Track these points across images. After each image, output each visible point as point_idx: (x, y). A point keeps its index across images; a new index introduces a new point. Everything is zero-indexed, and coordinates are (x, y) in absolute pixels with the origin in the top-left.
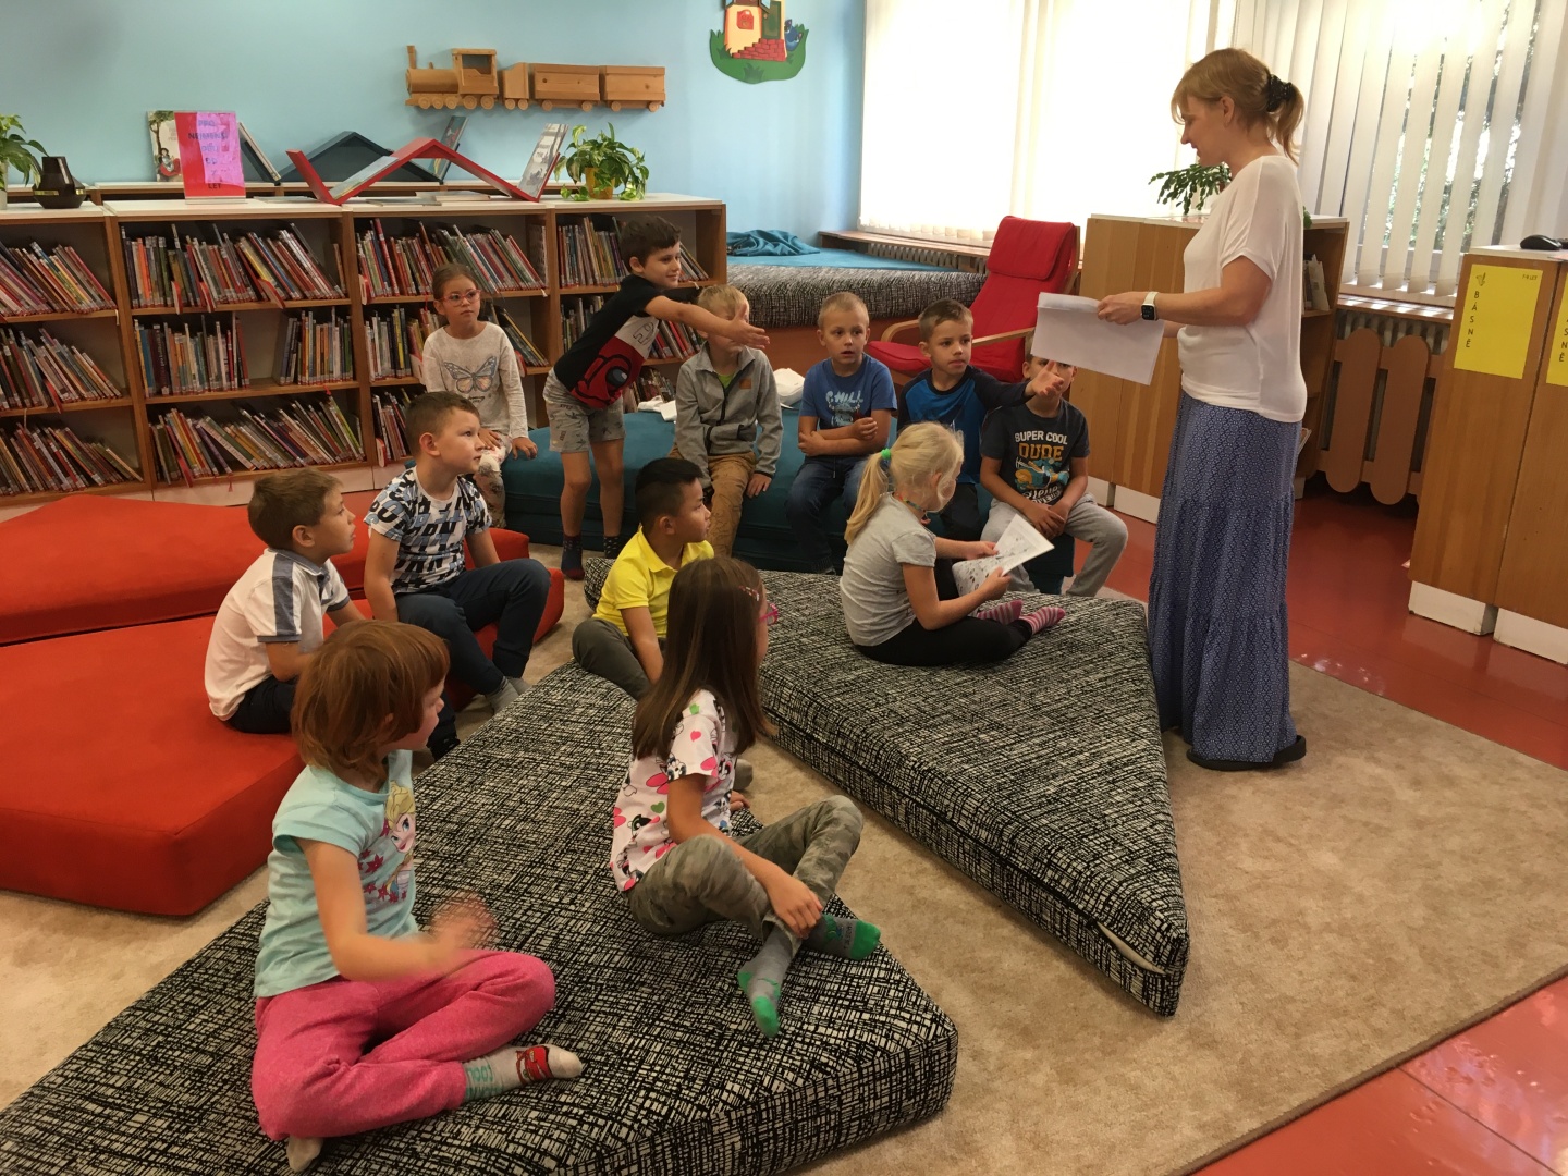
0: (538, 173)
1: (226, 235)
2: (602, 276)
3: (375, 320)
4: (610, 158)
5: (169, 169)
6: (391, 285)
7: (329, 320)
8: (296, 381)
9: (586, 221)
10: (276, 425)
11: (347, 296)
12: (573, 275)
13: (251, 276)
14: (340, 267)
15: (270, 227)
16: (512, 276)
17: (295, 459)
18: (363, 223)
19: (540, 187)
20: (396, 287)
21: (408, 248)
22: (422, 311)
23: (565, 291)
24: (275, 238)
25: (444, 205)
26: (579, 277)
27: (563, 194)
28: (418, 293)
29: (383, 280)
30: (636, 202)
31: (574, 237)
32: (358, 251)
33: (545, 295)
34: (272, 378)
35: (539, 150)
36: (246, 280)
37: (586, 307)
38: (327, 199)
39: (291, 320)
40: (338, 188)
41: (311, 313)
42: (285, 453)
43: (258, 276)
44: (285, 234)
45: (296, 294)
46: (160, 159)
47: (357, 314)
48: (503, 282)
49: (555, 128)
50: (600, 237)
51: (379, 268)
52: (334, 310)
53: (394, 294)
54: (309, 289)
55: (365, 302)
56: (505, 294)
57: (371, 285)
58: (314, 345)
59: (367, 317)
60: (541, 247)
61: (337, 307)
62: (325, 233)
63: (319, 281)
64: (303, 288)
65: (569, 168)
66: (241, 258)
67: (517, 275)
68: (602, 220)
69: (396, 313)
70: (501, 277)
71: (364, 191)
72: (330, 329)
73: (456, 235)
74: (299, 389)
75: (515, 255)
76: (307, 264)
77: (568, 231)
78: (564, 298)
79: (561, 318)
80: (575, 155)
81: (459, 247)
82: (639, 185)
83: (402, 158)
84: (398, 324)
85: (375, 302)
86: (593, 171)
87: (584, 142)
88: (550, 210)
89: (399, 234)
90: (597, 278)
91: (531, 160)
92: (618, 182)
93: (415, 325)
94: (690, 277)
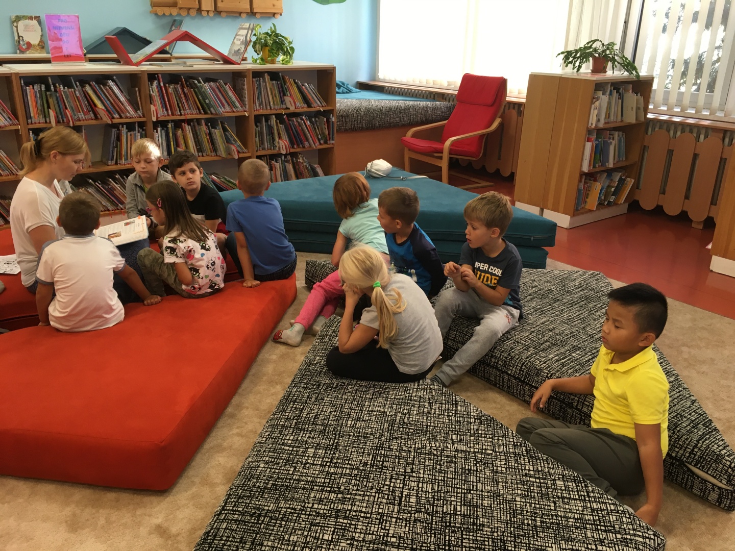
0: (239, 50)
1: (77, 83)
2: (274, 104)
3: (159, 129)
4: (275, 42)
5: (24, 47)
6: (167, 110)
7: (134, 129)
8: (116, 163)
9: (266, 75)
10: (107, 187)
11: (144, 116)
12: (259, 105)
13: (92, 106)
14: (139, 100)
15: (102, 79)
16: (229, 105)
17: (118, 205)
18: (152, 76)
19: (241, 57)
20: (170, 112)
21: (175, 90)
22: (183, 124)
23: (256, 113)
24: (105, 85)
25: (195, 66)
26: (262, 104)
27: (252, 61)
28: (181, 115)
29: (163, 108)
30: (290, 65)
31: (260, 84)
32: (150, 91)
33: (247, 115)
34: (102, 161)
35: (237, 37)
36: (89, 108)
37: (267, 121)
38: (129, 62)
39: (113, 130)
40: (135, 57)
41: (125, 126)
42: (112, 203)
43: (95, 106)
44: (111, 83)
45: (116, 116)
46: (19, 42)
47: (150, 126)
48: (224, 108)
49: (247, 25)
50: (273, 84)
51: (161, 101)
52: (137, 124)
53: (168, 115)
54: (123, 113)
55: (154, 119)
56: (227, 115)
57: (157, 111)
58: (127, 143)
59: (155, 128)
60: (244, 89)
61: (138, 122)
62: (131, 81)
63: (129, 108)
64: (120, 112)
65: (254, 47)
66: (86, 95)
67: (231, 104)
68: (274, 75)
69: (170, 126)
70: (223, 105)
71: (149, 59)
72: (135, 135)
73: (201, 83)
74: (119, 167)
75: (231, 94)
76: (122, 99)
77: (257, 81)
78: (256, 116)
79: (255, 127)
80: (257, 40)
81: (203, 90)
82: (291, 56)
83: (170, 40)
84: (170, 131)
85: (159, 119)
86: (267, 48)
87: (260, 33)
88: (249, 69)
89: (170, 83)
90: (272, 106)
91: (233, 43)
92: (279, 55)
93: (179, 132)
94: (318, 105)
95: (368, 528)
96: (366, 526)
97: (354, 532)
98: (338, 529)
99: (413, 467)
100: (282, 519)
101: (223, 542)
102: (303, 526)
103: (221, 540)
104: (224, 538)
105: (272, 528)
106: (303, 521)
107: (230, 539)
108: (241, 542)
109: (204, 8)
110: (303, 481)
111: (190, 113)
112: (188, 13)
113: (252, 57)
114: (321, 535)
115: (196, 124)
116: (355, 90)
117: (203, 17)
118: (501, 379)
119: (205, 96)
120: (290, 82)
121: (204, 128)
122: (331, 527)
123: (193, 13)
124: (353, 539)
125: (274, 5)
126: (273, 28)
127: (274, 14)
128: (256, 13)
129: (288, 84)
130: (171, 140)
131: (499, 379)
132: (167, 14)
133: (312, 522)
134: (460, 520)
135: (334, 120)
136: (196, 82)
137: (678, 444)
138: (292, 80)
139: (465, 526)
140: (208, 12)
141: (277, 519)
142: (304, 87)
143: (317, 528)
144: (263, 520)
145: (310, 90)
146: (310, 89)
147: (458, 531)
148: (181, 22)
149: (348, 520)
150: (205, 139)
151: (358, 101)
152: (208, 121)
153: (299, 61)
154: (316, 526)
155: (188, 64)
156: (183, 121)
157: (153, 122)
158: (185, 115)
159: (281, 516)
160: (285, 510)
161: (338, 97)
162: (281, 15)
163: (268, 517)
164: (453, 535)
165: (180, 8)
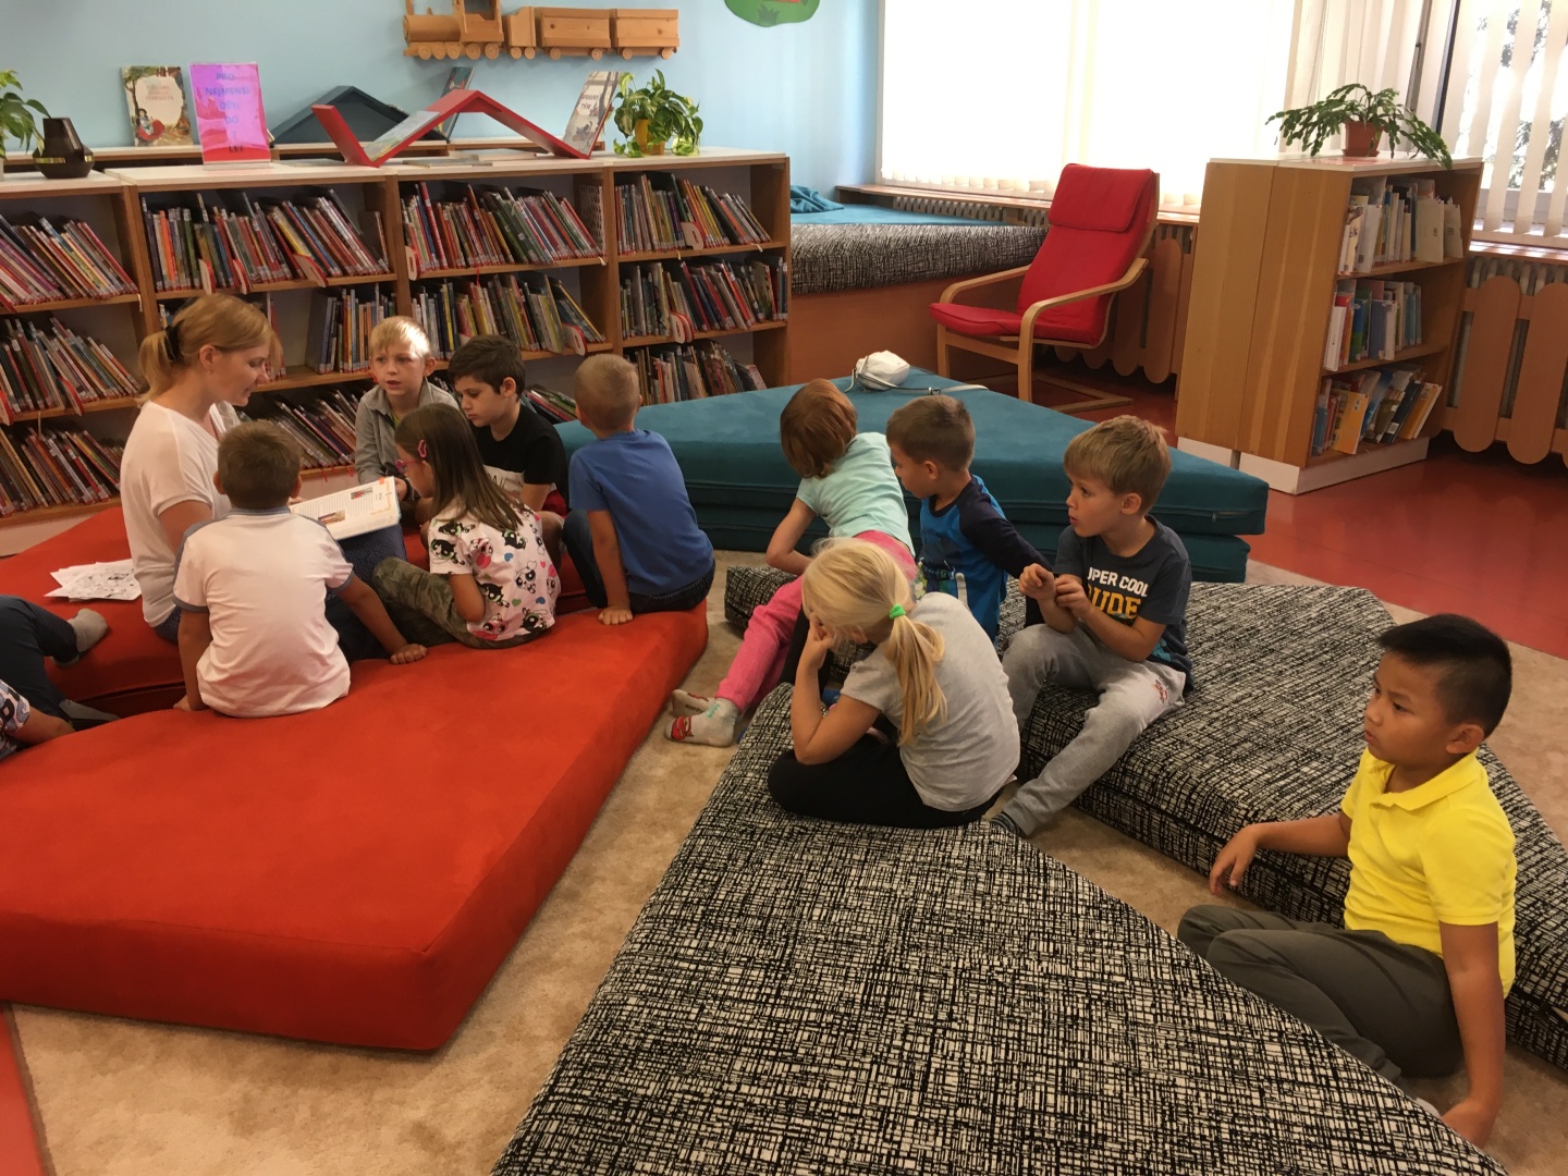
0: (587, 127)
1: (256, 204)
2: (660, 240)
3: (422, 296)
4: (662, 109)
5: (148, 132)
6: (439, 257)
7: (372, 299)
8: (336, 369)
9: (644, 178)
10: (317, 419)
11: (392, 271)
12: (629, 241)
13: (286, 252)
14: (382, 237)
15: (305, 195)
16: (566, 243)
17: (339, 456)
18: (408, 187)
19: (591, 143)
20: (444, 259)
21: (456, 213)
22: (472, 285)
23: (623, 258)
24: (312, 207)
25: (495, 164)
26: (636, 241)
27: (614, 150)
28: (468, 266)
29: (430, 252)
30: (693, 157)
31: (631, 198)
32: (403, 219)
33: (603, 263)
34: (306, 365)
35: (583, 101)
36: (280, 255)
37: (645, 275)
38: (361, 159)
39: (330, 300)
40: (372, 148)
41: (353, 292)
42: (328, 450)
43: (293, 250)
44: (324, 203)
45: (336, 271)
46: (138, 122)
47: (404, 291)
48: (557, 250)
49: (603, 75)
50: (657, 197)
51: (426, 238)
52: (377, 288)
53: (442, 267)
54: (349, 264)
55: (413, 276)
56: (562, 264)
57: (418, 259)
58: (358, 328)
59: (415, 293)
60: (596, 209)
61: (381, 284)
62: (366, 199)
63: (361, 254)
64: (344, 263)
65: (618, 120)
66: (274, 229)
67: (570, 241)
68: (661, 179)
69: (444, 289)
70: (555, 244)
71: (403, 151)
72: (374, 310)
73: (508, 198)
74: (341, 377)
75: (570, 220)
76: (348, 235)
77: (624, 191)
78: (622, 265)
79: (619, 288)
80: (624, 105)
81: (513, 212)
82: (695, 138)
83: (444, 112)
84: (446, 301)
85: (423, 276)
86: (646, 123)
87: (631, 91)
88: (608, 168)
89: (446, 200)
90: (655, 243)
91: (575, 112)
92: (670, 135)
93: (465, 302)
94: (753, 239)
95: (857, 1137)
96: (851, 1134)
97: (826, 1145)
98: (791, 1138)
99: (952, 1011)
100: (674, 1116)
101: (550, 1161)
102: (719, 1131)
103: (547, 1157)
104: (553, 1154)
105: (652, 1133)
106: (718, 1120)
107: (566, 1156)
108: (587, 1162)
109: (515, 41)
110: (718, 1035)
111: (487, 262)
112: (483, 53)
113: (615, 142)
114: (756, 1150)
115: (498, 284)
116: (830, 204)
117: (513, 60)
118: (1146, 821)
119: (516, 226)
120: (693, 191)
121: (514, 292)
122: (776, 1135)
123: (492, 51)
124: (823, 1160)
125: (660, 32)
126: (658, 81)
127: (660, 51)
128: (623, 48)
129: (689, 196)
130: (448, 318)
131: (1142, 822)
132: (440, 56)
133: (737, 1123)
134: (1053, 1125)
135: (785, 269)
136: (499, 197)
137: (1537, 965)
138: (697, 189)
139: (1065, 1139)
140: (523, 49)
141: (662, 1115)
142: (722, 202)
143: (747, 1135)
144: (635, 1118)
145: (735, 208)
146: (735, 205)
147: (1049, 1148)
148: (467, 73)
149: (814, 1120)
150: (517, 317)
151: (837, 229)
152: (522, 277)
153: (713, 148)
154: (746, 1131)
155: (482, 159)
156: (473, 278)
157: (411, 282)
158: (475, 266)
159: (671, 1109)
160: (680, 1096)
161: (796, 221)
162: (675, 51)
163: (644, 1110)
164: (1039, 1156)
165: (467, 44)
